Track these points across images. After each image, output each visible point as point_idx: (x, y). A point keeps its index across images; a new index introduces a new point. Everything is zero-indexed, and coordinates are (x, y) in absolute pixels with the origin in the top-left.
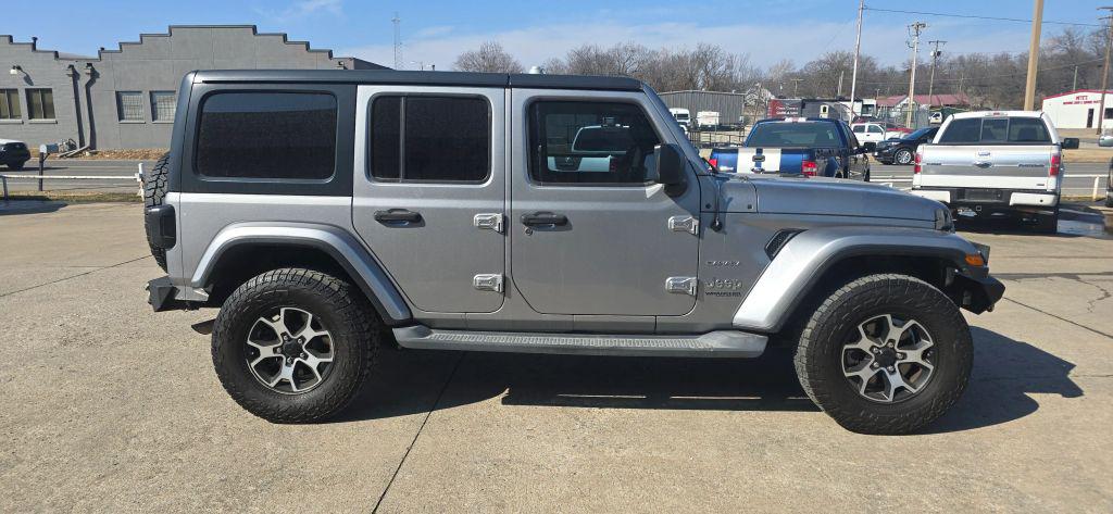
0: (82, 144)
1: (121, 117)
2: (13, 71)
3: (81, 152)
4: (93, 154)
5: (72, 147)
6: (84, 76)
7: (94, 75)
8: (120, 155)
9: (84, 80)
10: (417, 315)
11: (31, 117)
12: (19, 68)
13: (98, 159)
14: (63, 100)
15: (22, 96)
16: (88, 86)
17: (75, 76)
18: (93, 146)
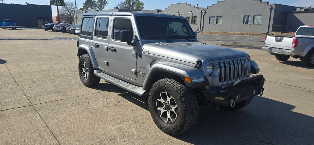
0: (200, 30)
1: (209, 23)
2: (190, 13)
3: (200, 32)
4: (202, 32)
5: (198, 30)
6: (204, 12)
7: (205, 13)
8: (207, 33)
9: (203, 14)
10: (100, 68)
11: (192, 23)
12: (191, 12)
13: (203, 33)
14: (198, 19)
15: (191, 18)
16: (204, 15)
17: (202, 13)
18: (202, 31)
